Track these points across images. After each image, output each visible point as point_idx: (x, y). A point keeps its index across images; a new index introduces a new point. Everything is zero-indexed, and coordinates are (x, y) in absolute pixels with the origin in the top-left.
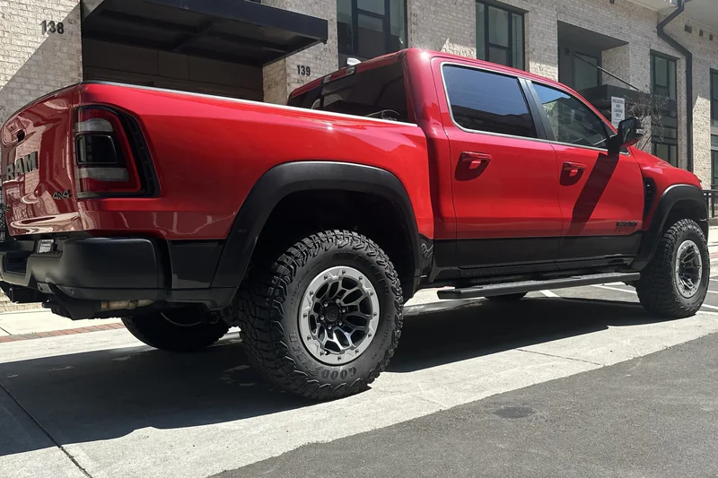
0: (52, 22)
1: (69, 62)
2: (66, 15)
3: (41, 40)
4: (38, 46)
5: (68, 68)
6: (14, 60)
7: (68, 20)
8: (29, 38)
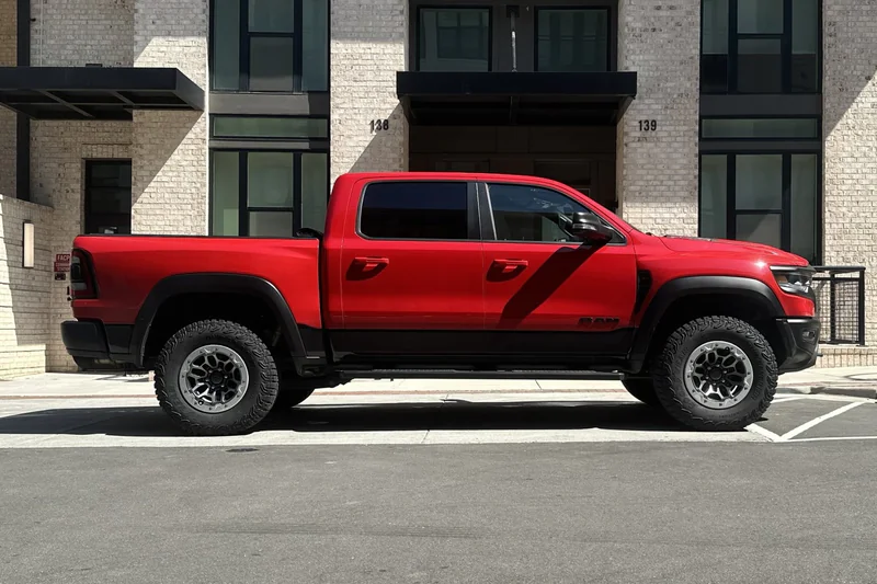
0: (379, 121)
1: (392, 155)
2: (391, 111)
3: (370, 139)
4: (367, 144)
5: (391, 161)
6: (347, 160)
7: (393, 116)
8: (360, 138)
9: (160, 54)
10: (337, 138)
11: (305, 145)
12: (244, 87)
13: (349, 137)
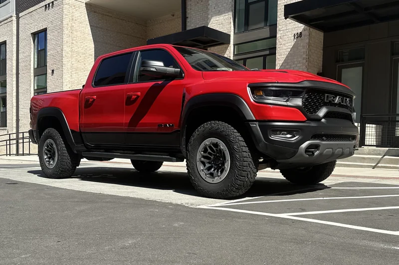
0: (298, 33)
1: (303, 50)
2: (303, 27)
3: (293, 43)
4: (291, 47)
5: (302, 53)
6: (283, 56)
8: (289, 44)
9: (217, 22)
10: (279, 46)
11: (267, 52)
12: (246, 30)
13: (284, 45)
